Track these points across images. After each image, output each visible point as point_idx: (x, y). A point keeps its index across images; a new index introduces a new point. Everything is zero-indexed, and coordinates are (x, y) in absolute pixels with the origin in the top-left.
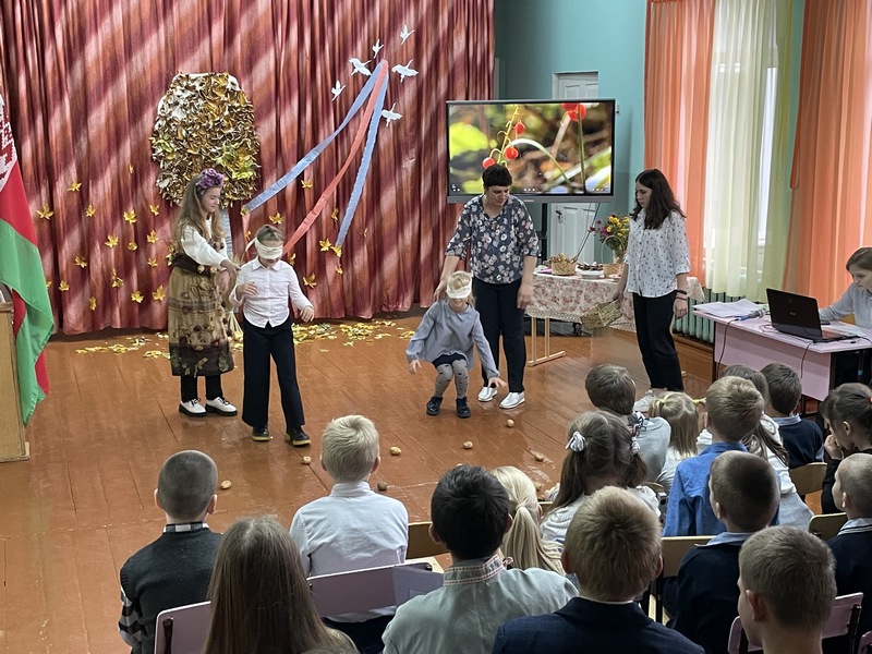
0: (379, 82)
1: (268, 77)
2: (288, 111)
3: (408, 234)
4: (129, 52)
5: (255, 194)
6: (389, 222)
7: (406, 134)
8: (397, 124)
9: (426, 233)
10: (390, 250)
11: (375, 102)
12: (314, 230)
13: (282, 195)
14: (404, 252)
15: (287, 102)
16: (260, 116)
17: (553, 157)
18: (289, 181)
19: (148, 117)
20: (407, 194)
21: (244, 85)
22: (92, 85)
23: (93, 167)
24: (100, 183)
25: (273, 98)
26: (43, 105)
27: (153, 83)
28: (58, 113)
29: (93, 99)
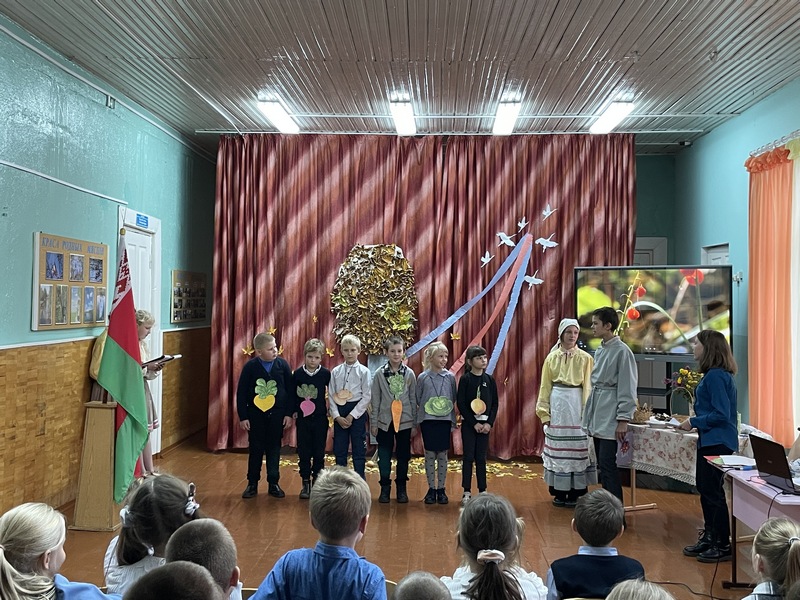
0: (523, 251)
1: (427, 248)
2: (442, 276)
4: (321, 228)
5: (413, 343)
6: (530, 373)
7: (547, 298)
8: (539, 289)
10: (529, 399)
11: (519, 268)
15: (442, 268)
16: (419, 279)
17: (672, 319)
18: (440, 332)
19: (331, 278)
21: (409, 254)
22: (290, 253)
23: (286, 316)
24: (290, 329)
25: (430, 265)
26: (254, 268)
27: (336, 252)
28: (264, 274)
29: (290, 264)
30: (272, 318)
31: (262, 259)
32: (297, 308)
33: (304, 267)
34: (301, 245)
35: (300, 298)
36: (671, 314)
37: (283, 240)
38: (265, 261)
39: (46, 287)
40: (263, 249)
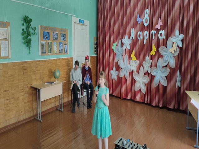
39: (44, 42)
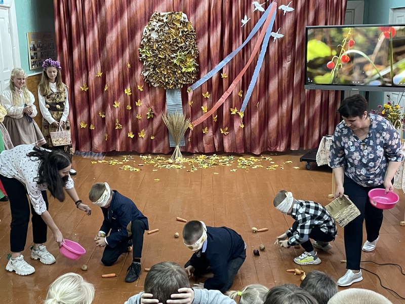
0: (270, 15)
1: (204, 14)
2: (215, 34)
3: (285, 106)
4: (129, 1)
5: (196, 80)
6: (274, 98)
7: (285, 47)
8: (281, 41)
9: (296, 106)
10: (273, 115)
11: (267, 27)
12: (228, 102)
13: (210, 82)
14: (282, 117)
15: (215, 28)
16: (199, 36)
17: (372, 62)
18: (214, 74)
19: (138, 37)
20: (285, 83)
21: (192, 18)
22: (109, 19)
23: (108, 64)
24: (111, 72)
25: (206, 26)
26: (83, 30)
27: (141, 18)
28: (91, 35)
29: (109, 27)
30: (99, 65)
31: (89, 24)
32: (116, 58)
33: (119, 29)
34: (116, 14)
35: (118, 51)
36: (372, 59)
37: (103, 9)
38: (91, 25)
40: (89, 16)
